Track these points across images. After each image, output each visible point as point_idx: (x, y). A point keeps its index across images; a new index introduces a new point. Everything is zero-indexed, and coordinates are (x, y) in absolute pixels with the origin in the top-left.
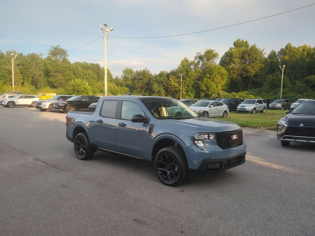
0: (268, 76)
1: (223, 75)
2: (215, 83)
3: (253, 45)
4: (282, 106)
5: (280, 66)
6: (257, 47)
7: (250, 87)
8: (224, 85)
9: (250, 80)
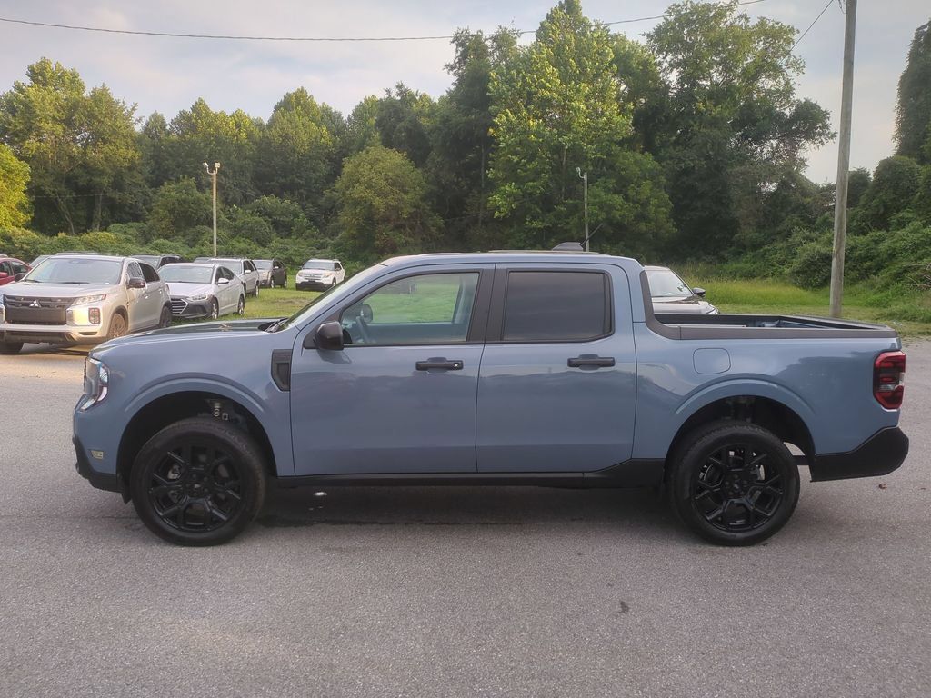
3: (99, 87)
5: (206, 164)
7: (99, 217)
8: (21, 207)
9: (101, 198)
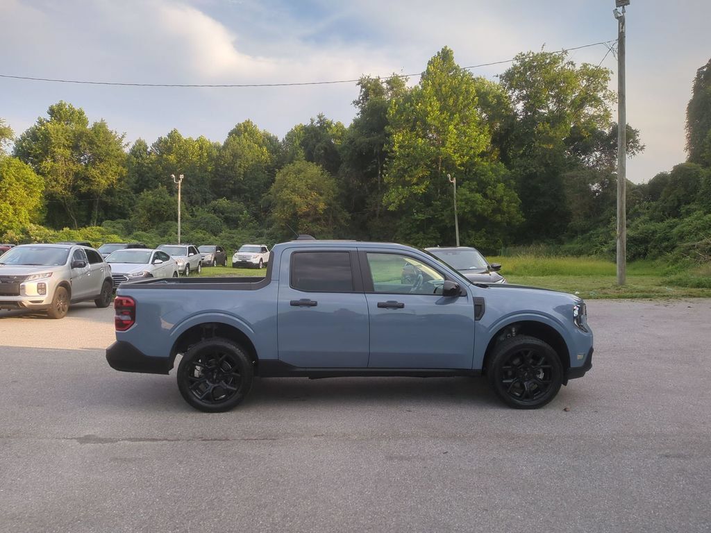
0: (142, 195)
1: (30, 183)
2: (11, 204)
3: (99, 121)
4: (215, 259)
5: (173, 176)
6: (110, 129)
7: (96, 215)
8: (37, 209)
9: (98, 202)
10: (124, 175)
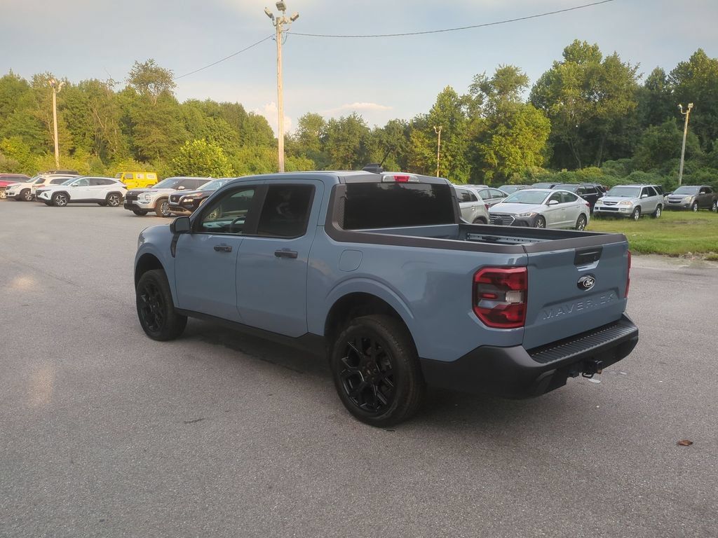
0: (648, 131)
1: (538, 127)
2: (520, 148)
3: (612, 54)
4: (696, 201)
5: (680, 105)
6: (622, 62)
7: (600, 156)
9: (603, 141)
10: (634, 110)
